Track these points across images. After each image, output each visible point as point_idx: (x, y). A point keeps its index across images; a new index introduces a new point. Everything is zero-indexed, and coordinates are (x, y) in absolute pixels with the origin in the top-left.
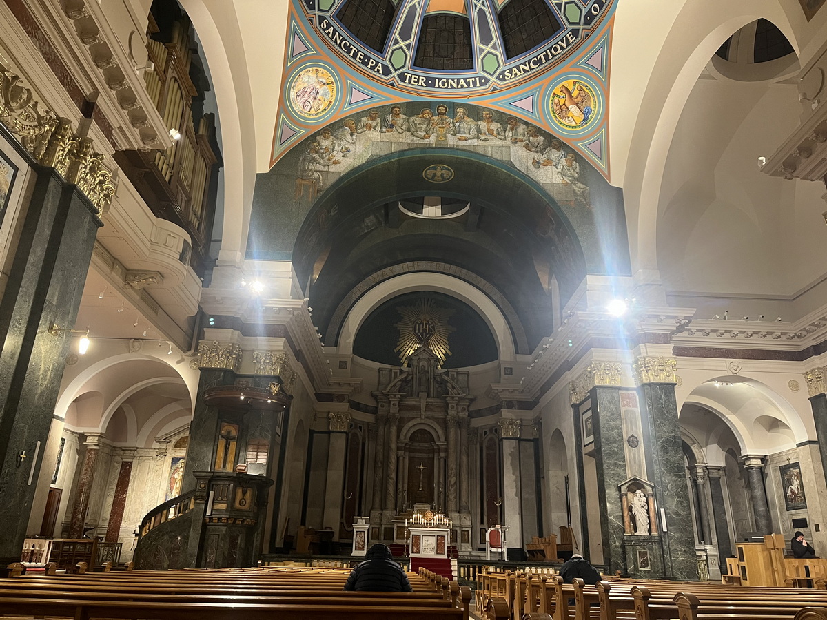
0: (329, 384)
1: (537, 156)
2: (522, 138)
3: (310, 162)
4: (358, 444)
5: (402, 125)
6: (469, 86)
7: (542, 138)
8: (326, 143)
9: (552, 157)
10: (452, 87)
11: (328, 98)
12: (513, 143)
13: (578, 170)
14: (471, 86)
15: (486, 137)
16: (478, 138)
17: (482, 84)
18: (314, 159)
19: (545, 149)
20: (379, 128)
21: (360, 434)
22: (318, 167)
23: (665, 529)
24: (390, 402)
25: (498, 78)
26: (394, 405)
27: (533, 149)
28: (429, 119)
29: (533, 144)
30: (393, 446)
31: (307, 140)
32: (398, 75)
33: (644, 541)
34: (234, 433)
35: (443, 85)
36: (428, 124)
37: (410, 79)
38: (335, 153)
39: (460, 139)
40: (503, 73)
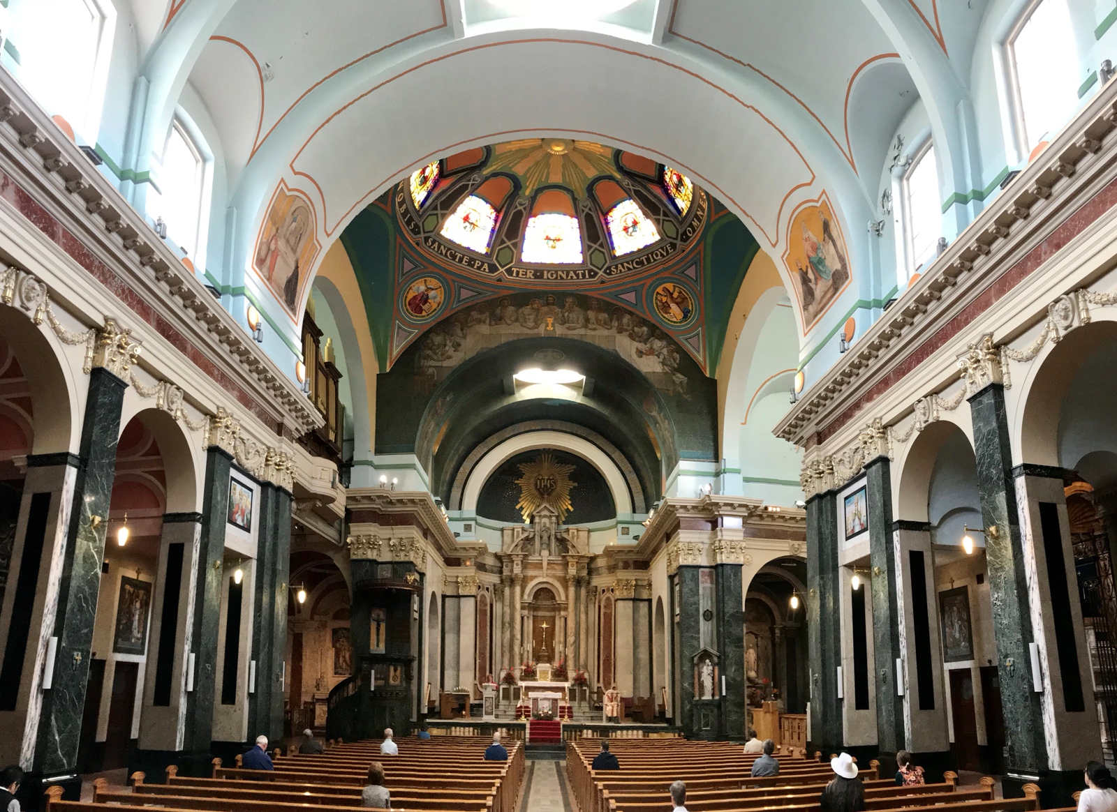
0: (456, 549)
1: (641, 346)
2: (625, 327)
3: (425, 358)
4: (486, 605)
5: (511, 316)
6: (578, 278)
7: (645, 329)
8: (438, 339)
9: (655, 347)
10: (562, 278)
11: (438, 300)
12: (618, 332)
13: (678, 361)
14: (581, 277)
15: (594, 326)
16: (586, 327)
17: (591, 276)
18: (428, 356)
19: (648, 339)
20: (488, 321)
21: (487, 595)
22: (432, 363)
23: (724, 694)
24: (513, 562)
25: (605, 272)
26: (517, 564)
27: (637, 339)
28: (538, 310)
29: (637, 334)
30: (518, 606)
31: (420, 338)
32: (506, 270)
33: (707, 704)
34: (382, 616)
35: (552, 276)
36: (537, 315)
37: (518, 272)
38: (447, 348)
39: (568, 328)
40: (609, 268)
